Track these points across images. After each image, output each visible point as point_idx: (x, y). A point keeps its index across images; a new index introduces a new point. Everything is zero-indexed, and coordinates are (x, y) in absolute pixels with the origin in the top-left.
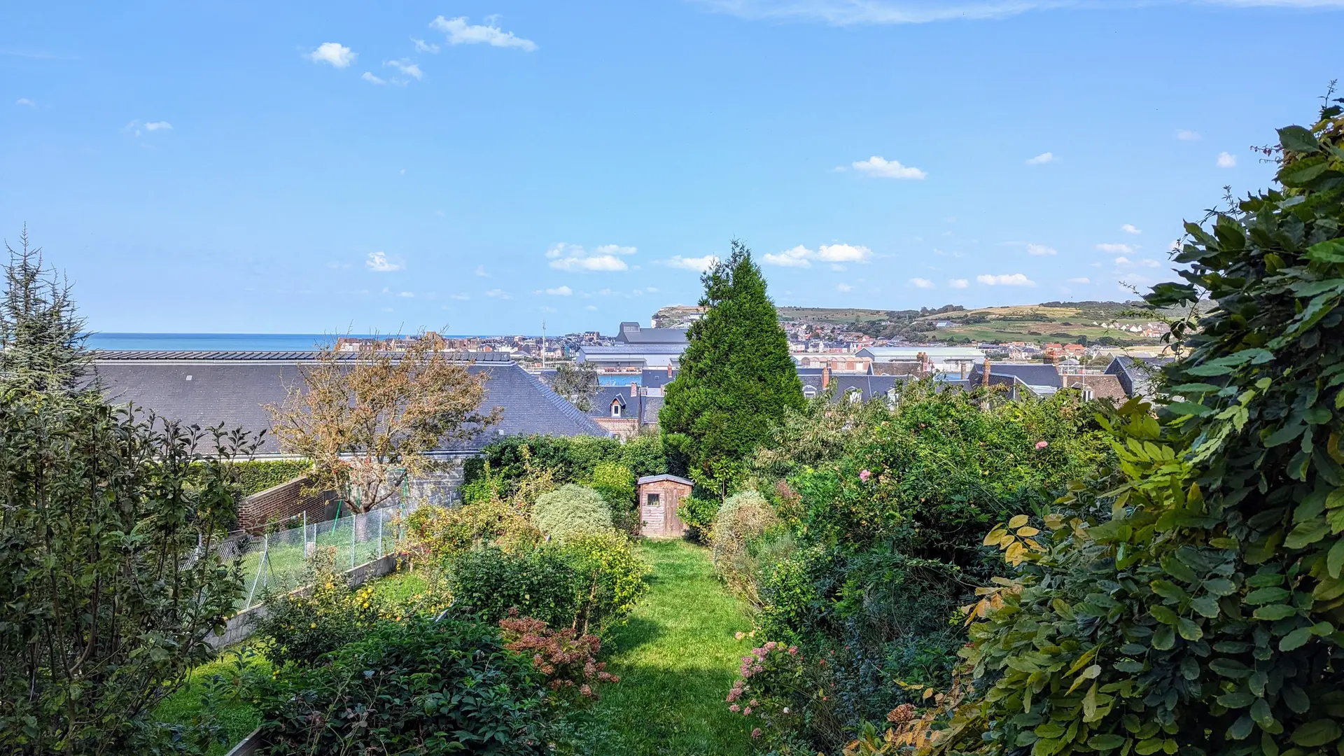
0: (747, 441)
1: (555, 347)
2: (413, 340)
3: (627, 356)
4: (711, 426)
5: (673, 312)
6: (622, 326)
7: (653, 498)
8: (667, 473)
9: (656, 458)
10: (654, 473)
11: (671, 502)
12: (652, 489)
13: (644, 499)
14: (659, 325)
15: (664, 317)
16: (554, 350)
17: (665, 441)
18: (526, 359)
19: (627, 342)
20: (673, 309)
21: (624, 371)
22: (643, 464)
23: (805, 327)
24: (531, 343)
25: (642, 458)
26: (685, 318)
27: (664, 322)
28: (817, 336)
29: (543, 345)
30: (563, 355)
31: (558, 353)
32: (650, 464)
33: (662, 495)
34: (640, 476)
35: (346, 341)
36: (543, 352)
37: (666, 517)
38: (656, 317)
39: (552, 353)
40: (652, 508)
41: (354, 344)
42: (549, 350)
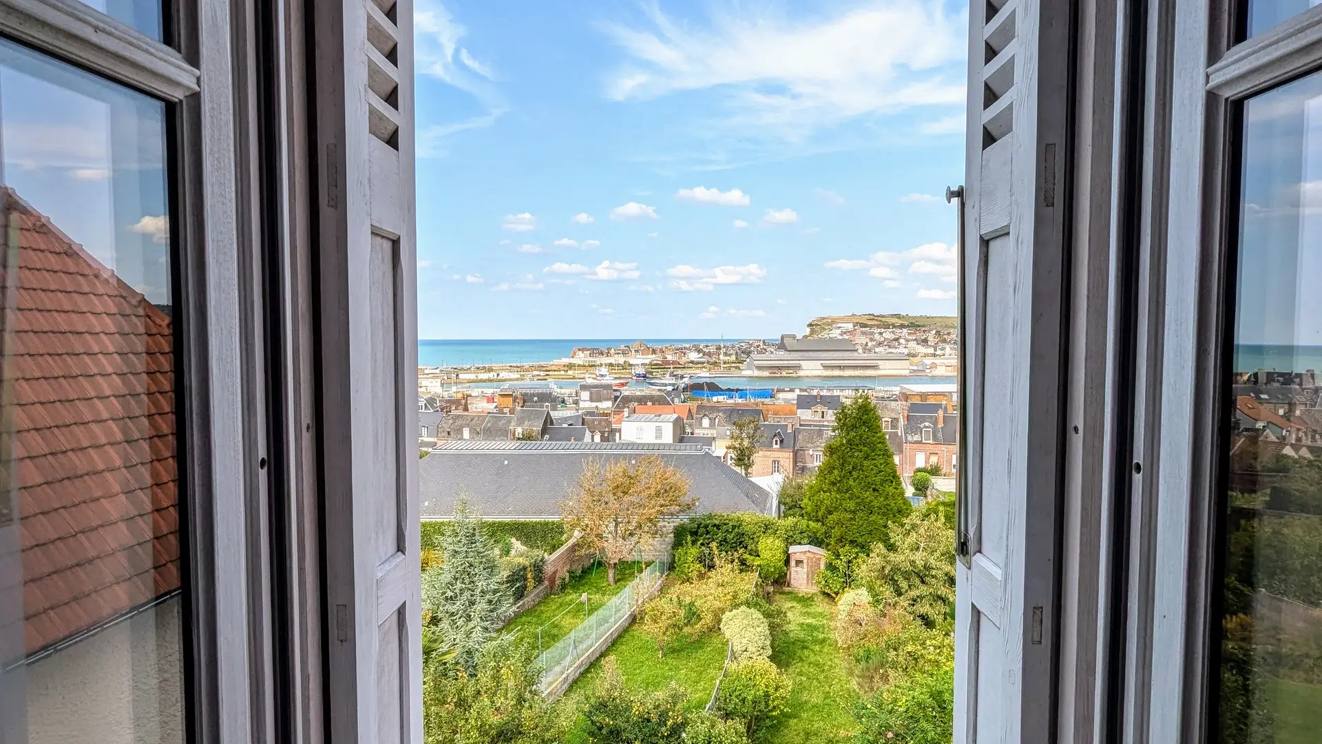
0: (864, 535)
1: (731, 352)
2: (626, 348)
3: (787, 362)
4: (839, 523)
5: (824, 321)
6: (783, 337)
7: (799, 562)
8: (809, 544)
9: (801, 533)
10: (800, 544)
11: (811, 567)
12: (798, 557)
13: (793, 563)
14: (813, 332)
15: (817, 325)
16: (730, 355)
17: (808, 526)
18: (708, 362)
19: (786, 350)
20: (824, 318)
21: (784, 374)
22: (792, 537)
23: (934, 332)
24: (712, 349)
25: (791, 533)
26: (834, 326)
27: (816, 329)
28: (944, 341)
29: (721, 351)
30: (736, 358)
31: (733, 358)
32: (797, 537)
33: (805, 561)
34: (791, 545)
35: (579, 350)
36: (721, 357)
37: (808, 576)
38: (810, 325)
39: (728, 358)
40: (798, 569)
41: (585, 352)
42: (726, 354)
